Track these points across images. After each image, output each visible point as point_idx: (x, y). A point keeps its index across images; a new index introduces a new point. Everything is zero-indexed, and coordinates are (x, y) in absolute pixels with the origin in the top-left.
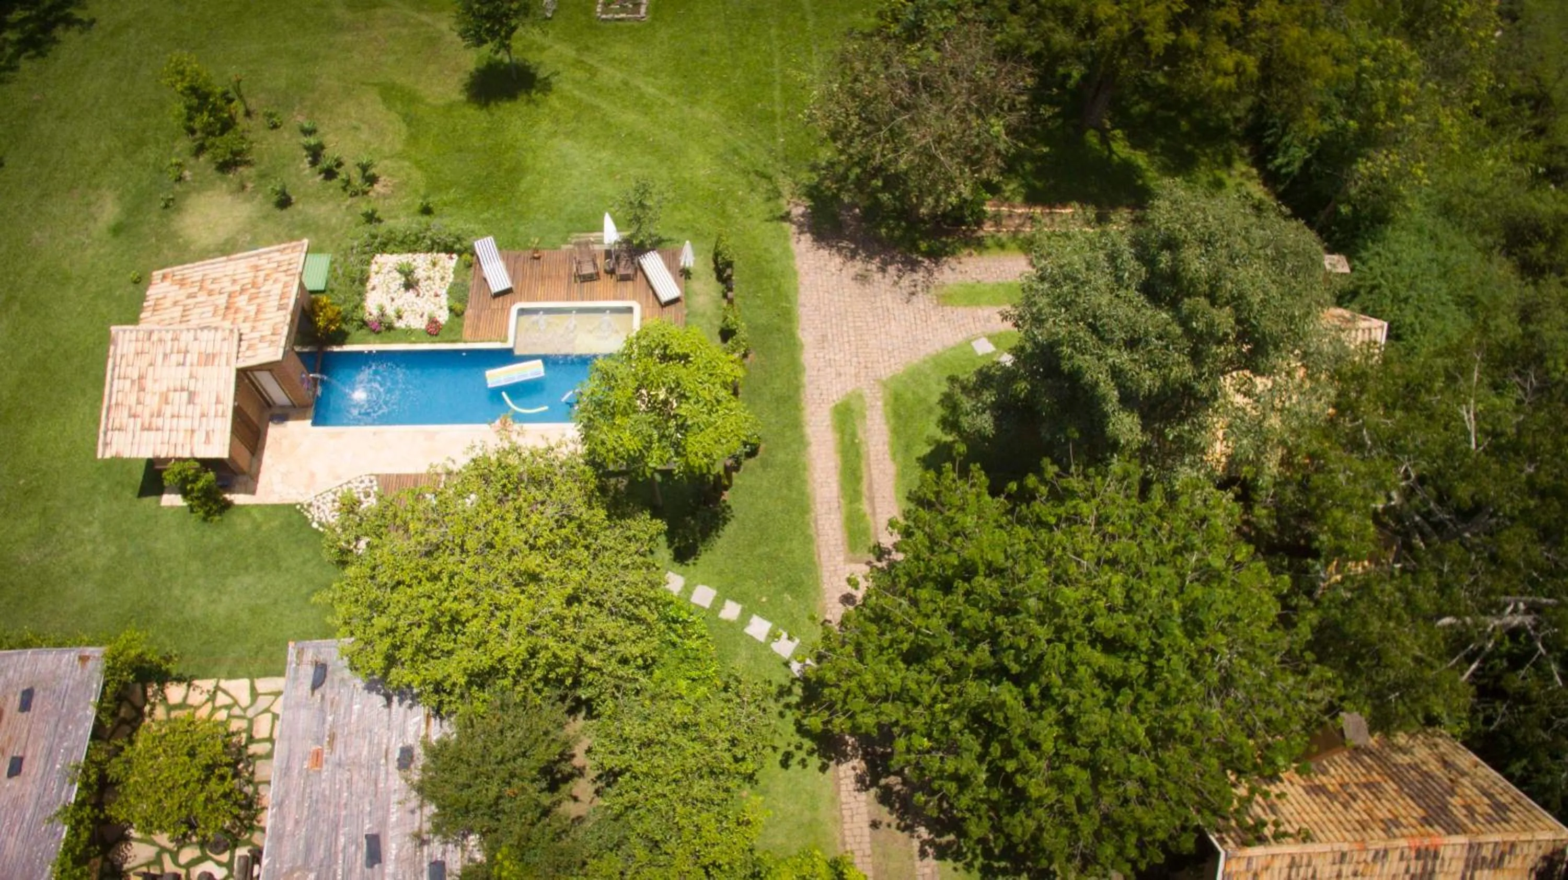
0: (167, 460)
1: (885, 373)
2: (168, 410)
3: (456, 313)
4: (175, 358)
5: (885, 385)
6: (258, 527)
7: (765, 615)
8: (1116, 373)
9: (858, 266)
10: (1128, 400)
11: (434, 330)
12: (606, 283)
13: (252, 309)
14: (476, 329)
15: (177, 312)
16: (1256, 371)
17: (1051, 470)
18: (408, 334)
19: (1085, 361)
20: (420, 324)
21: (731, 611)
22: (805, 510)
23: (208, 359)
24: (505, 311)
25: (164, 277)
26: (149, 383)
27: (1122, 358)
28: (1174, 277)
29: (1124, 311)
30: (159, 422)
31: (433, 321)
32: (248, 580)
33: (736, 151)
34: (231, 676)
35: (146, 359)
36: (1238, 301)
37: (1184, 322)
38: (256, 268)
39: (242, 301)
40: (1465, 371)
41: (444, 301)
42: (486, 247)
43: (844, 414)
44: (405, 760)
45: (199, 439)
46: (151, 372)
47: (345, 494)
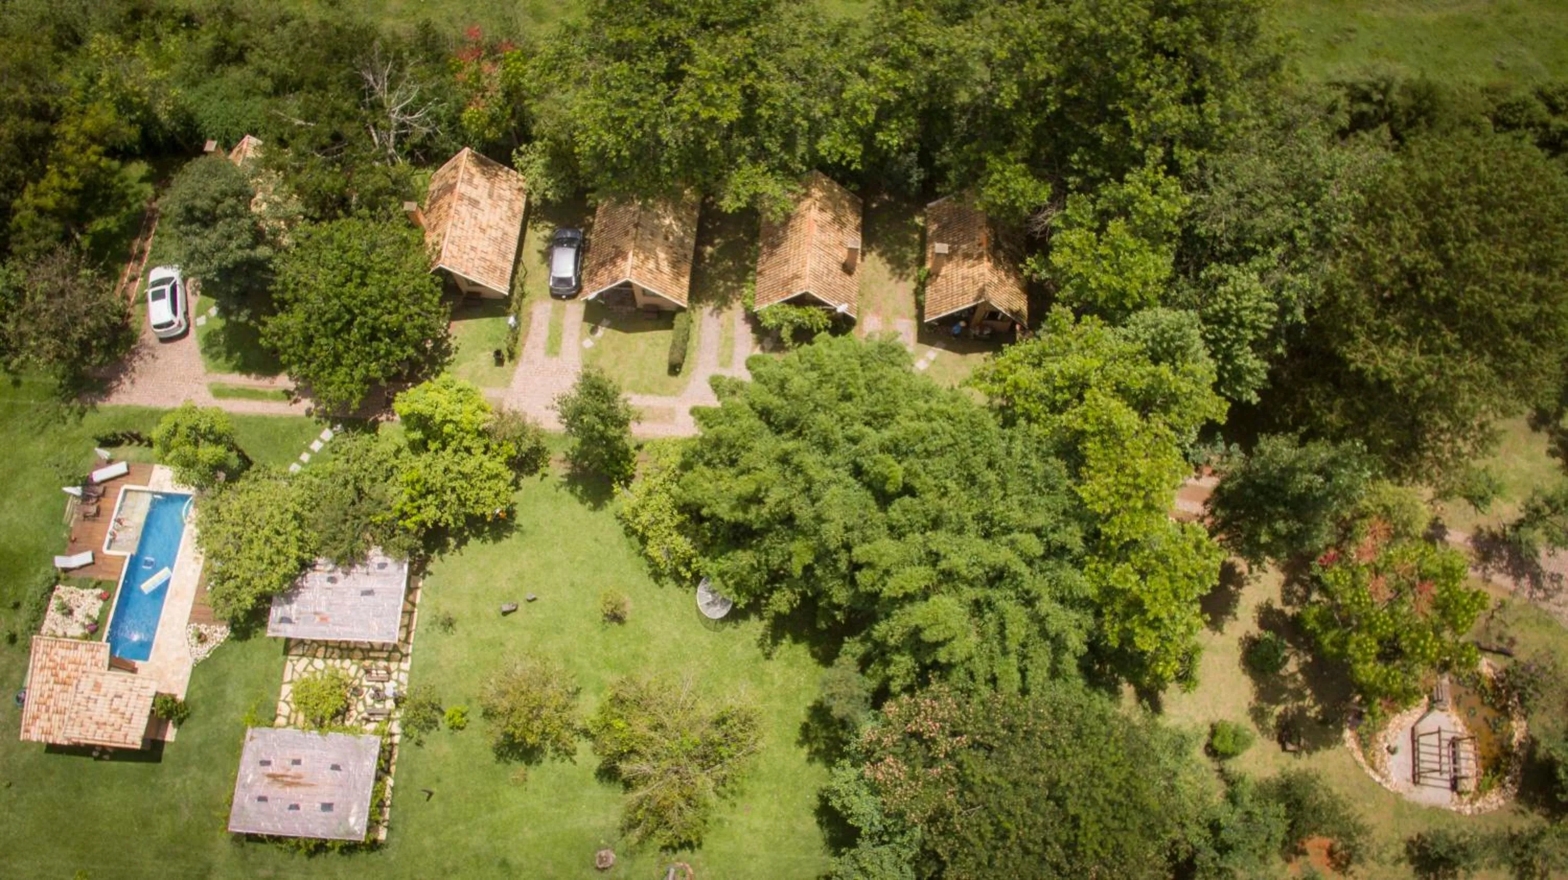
0: (152, 712)
1: (203, 370)
2: (122, 709)
3: (98, 585)
4: (91, 705)
5: (209, 371)
6: (201, 687)
7: (311, 442)
8: (239, 247)
9: (126, 381)
10: (252, 247)
11: (106, 598)
12: (104, 502)
13: (71, 667)
14: (113, 573)
15: (56, 717)
16: (253, 196)
17: (272, 288)
18: (104, 612)
19: (231, 258)
20: (100, 603)
21: (305, 457)
22: (265, 418)
23: (97, 686)
24: (106, 557)
25: (27, 731)
26: (102, 720)
27: (233, 245)
28: (206, 213)
29: (214, 236)
30: (128, 715)
31: (100, 597)
32: (229, 690)
33: (31, 428)
34: (279, 694)
35: (87, 722)
36: (224, 194)
37: (227, 216)
38: (42, 668)
39: (62, 675)
40: (278, 118)
41: (86, 592)
42: (61, 562)
43: (220, 393)
44: (332, 580)
45: (143, 692)
46: (95, 718)
47: (195, 640)
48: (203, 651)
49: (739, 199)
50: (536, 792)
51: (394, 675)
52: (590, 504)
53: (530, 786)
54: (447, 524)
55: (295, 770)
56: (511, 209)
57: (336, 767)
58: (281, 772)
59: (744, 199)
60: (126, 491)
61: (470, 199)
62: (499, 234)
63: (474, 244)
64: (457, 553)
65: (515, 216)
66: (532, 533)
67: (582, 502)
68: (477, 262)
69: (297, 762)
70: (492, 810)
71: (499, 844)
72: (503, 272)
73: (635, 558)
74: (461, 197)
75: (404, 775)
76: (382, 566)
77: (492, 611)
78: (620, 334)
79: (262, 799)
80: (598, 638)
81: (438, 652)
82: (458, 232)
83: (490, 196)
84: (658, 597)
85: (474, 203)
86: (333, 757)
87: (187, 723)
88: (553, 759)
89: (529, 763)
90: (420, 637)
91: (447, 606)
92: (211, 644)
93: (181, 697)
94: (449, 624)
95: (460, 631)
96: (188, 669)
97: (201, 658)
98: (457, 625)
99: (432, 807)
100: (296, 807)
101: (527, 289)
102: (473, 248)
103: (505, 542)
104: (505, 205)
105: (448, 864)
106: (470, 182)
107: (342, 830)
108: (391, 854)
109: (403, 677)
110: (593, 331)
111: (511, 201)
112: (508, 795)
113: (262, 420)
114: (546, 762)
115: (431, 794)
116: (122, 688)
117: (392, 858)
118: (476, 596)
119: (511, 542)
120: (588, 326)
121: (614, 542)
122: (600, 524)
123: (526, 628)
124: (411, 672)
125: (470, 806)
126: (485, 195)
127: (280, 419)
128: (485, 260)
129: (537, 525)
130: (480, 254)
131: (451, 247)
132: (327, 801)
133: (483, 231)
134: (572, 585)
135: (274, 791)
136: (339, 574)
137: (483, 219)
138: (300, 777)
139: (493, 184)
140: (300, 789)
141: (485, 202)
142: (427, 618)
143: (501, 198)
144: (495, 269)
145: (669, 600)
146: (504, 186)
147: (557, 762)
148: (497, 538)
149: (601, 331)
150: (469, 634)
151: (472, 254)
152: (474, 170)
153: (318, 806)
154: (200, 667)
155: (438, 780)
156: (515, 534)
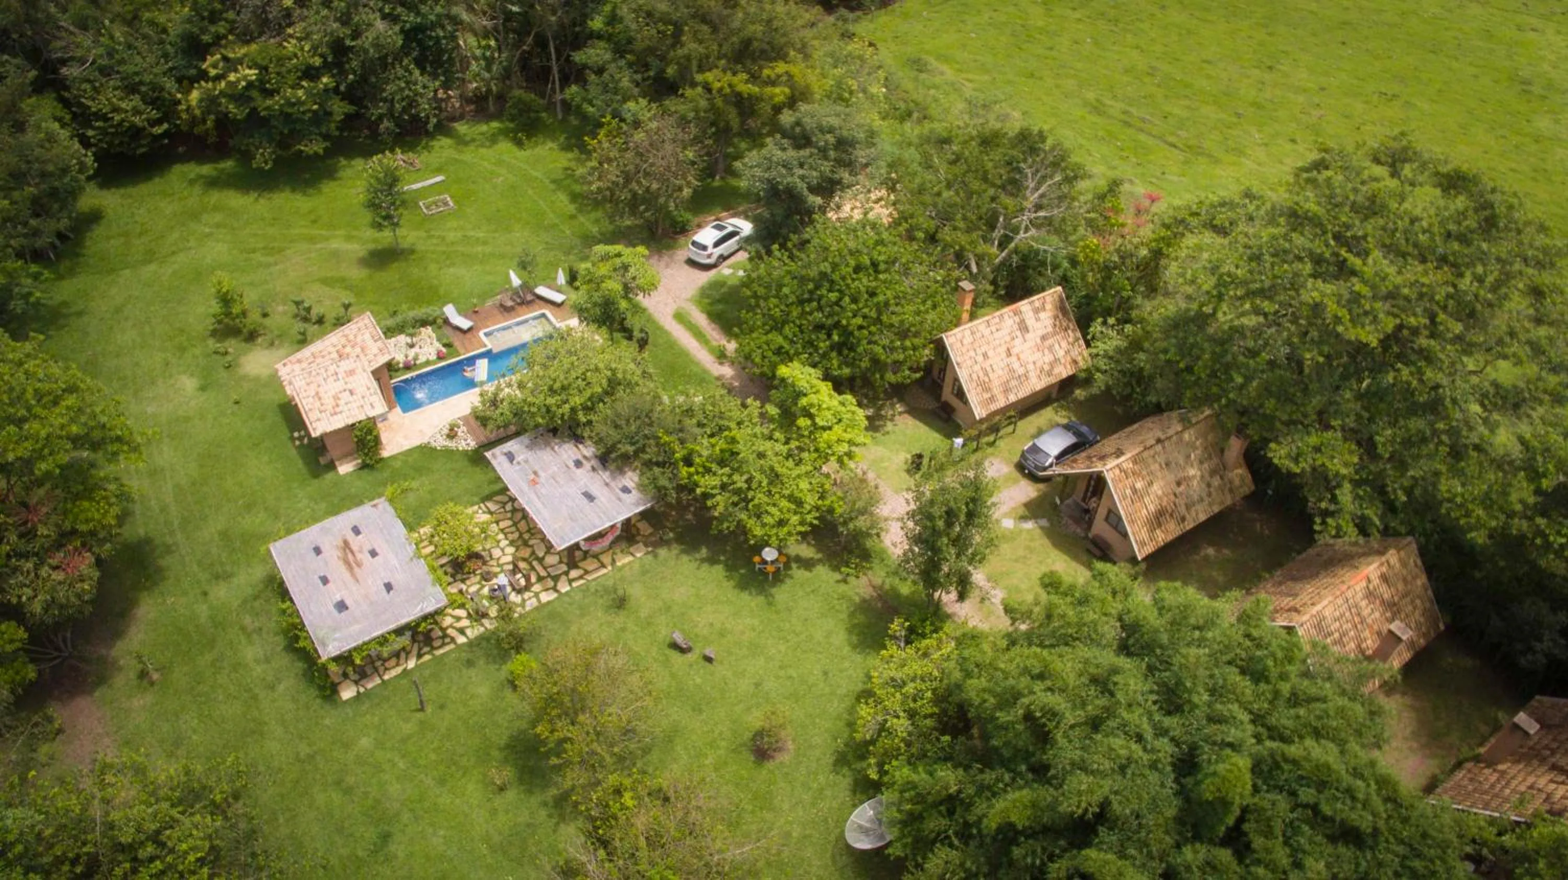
1: (688, 297)
2: (342, 402)
3: (449, 346)
4: (331, 379)
5: (690, 300)
8: (802, 178)
10: (813, 190)
11: (441, 357)
12: (522, 308)
14: (466, 348)
18: (427, 362)
20: (433, 357)
23: (351, 373)
24: (477, 336)
26: (323, 395)
30: (339, 410)
31: (439, 354)
32: (417, 482)
35: (314, 386)
38: (344, 335)
41: (436, 343)
42: (450, 312)
43: (680, 317)
44: (578, 464)
45: (367, 408)
46: (321, 390)
47: (446, 431)
48: (441, 442)
49: (1296, 460)
50: (494, 812)
51: (527, 595)
52: (855, 639)
53: (498, 801)
54: (714, 507)
55: (365, 557)
56: (1052, 365)
57: (389, 587)
58: (355, 548)
59: (1303, 465)
60: (543, 315)
61: (1023, 321)
62: (1021, 371)
63: (990, 354)
64: (696, 564)
65: (1049, 374)
66: (777, 612)
67: (850, 631)
68: (977, 368)
69: (373, 554)
70: (442, 782)
71: (406, 817)
72: (992, 399)
73: (841, 724)
74: (1017, 313)
75: (427, 673)
76: (626, 490)
77: (665, 630)
78: (1046, 542)
79: (318, 551)
80: (722, 752)
81: (582, 616)
82: (987, 332)
83: (1044, 338)
84: (821, 778)
85: (1023, 327)
86: (398, 579)
87: (365, 472)
88: (545, 804)
89: (521, 781)
90: (585, 590)
91: (636, 591)
92: (451, 444)
93: (385, 454)
94: (621, 603)
95: (619, 620)
96: (416, 442)
97: (433, 444)
98: (623, 613)
99: (406, 720)
100: (325, 580)
101: (1001, 444)
102: (985, 356)
103: (745, 596)
104: (1048, 358)
105: (350, 780)
106: (1037, 311)
107: (321, 634)
108: (330, 718)
109: (531, 603)
110: (1023, 518)
111: (1056, 360)
112: (471, 787)
113: (684, 354)
114: (535, 800)
115: (422, 709)
116: (360, 390)
117: (327, 722)
118: (668, 609)
119: (750, 601)
120: (1022, 511)
121: (842, 691)
122: (847, 664)
123: (673, 676)
124: (541, 607)
125: (433, 757)
126: (1040, 332)
127: (698, 364)
128: (987, 374)
129: (789, 610)
130: (987, 365)
131: (967, 333)
132: (348, 602)
133: (1009, 351)
134: (757, 685)
135: (331, 553)
136: (587, 465)
137: (1018, 346)
138: (359, 565)
139: (1055, 334)
140: (347, 575)
141: (1033, 337)
142: (610, 583)
143: (1051, 348)
144: (988, 390)
145: (828, 793)
146: (1064, 344)
147: (543, 813)
148: (743, 585)
149: (1029, 525)
150: (623, 630)
151: (980, 358)
152: (1049, 306)
153: (338, 598)
154: (425, 450)
155: (442, 707)
156: (761, 599)
